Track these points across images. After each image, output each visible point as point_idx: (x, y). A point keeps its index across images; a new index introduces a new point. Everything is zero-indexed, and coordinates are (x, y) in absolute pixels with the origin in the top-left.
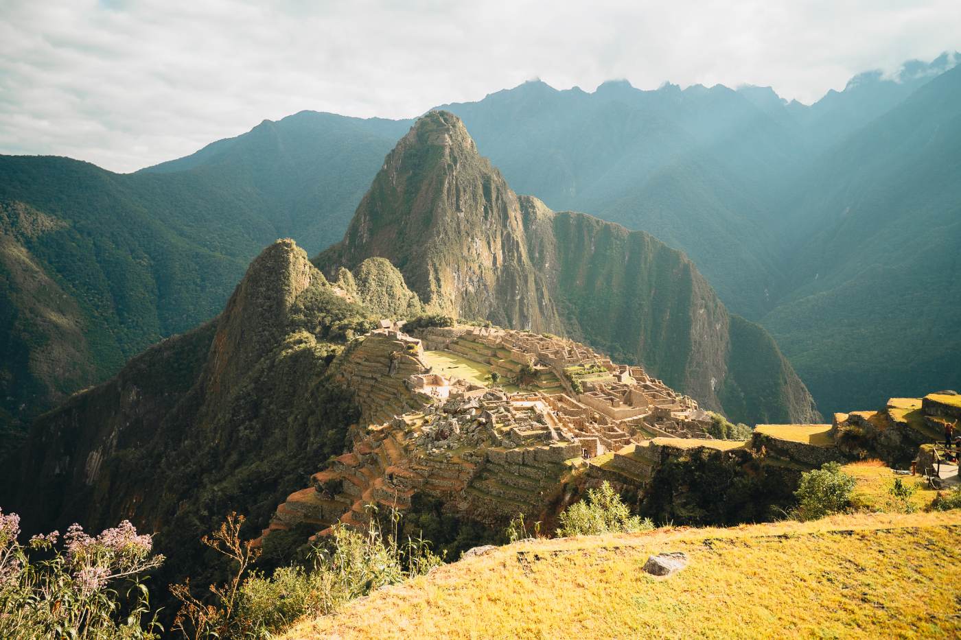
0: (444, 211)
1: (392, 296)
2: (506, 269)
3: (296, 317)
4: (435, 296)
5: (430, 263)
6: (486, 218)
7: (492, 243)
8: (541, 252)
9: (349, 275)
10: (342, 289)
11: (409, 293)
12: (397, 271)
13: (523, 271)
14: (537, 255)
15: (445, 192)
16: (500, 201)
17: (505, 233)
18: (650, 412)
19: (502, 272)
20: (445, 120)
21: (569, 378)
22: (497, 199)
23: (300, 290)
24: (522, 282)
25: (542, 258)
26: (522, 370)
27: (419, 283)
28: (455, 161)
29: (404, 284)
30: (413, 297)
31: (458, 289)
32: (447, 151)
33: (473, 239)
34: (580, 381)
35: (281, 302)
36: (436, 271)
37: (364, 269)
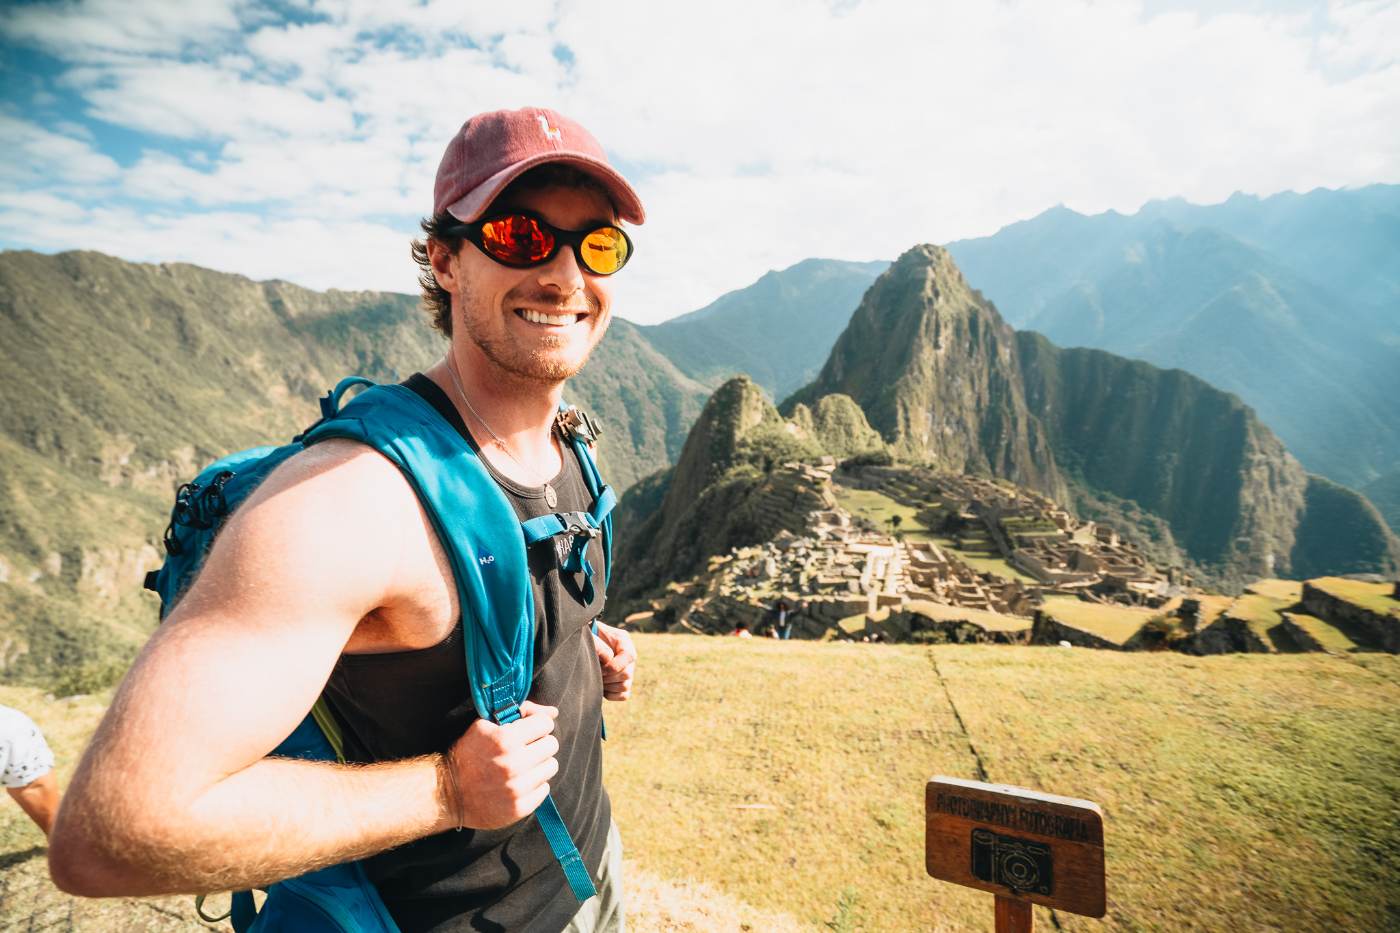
0: (921, 348)
1: (849, 434)
2: (992, 410)
3: (742, 450)
4: (902, 436)
5: (899, 401)
6: (970, 354)
7: (977, 382)
8: (1041, 394)
9: (807, 412)
10: (796, 425)
11: (870, 432)
12: (858, 408)
13: (1012, 413)
14: (1036, 396)
15: (923, 328)
16: (989, 337)
17: (993, 371)
18: (1100, 580)
19: (988, 413)
20: (930, 252)
21: (1002, 529)
22: (985, 334)
23: (750, 426)
24: (1011, 426)
25: (1042, 402)
26: (949, 517)
27: (884, 421)
28: (937, 294)
29: (865, 422)
30: (874, 437)
31: (932, 430)
32: (928, 285)
33: (953, 376)
34: (1016, 534)
35: (730, 435)
36: (906, 410)
37: (822, 406)
